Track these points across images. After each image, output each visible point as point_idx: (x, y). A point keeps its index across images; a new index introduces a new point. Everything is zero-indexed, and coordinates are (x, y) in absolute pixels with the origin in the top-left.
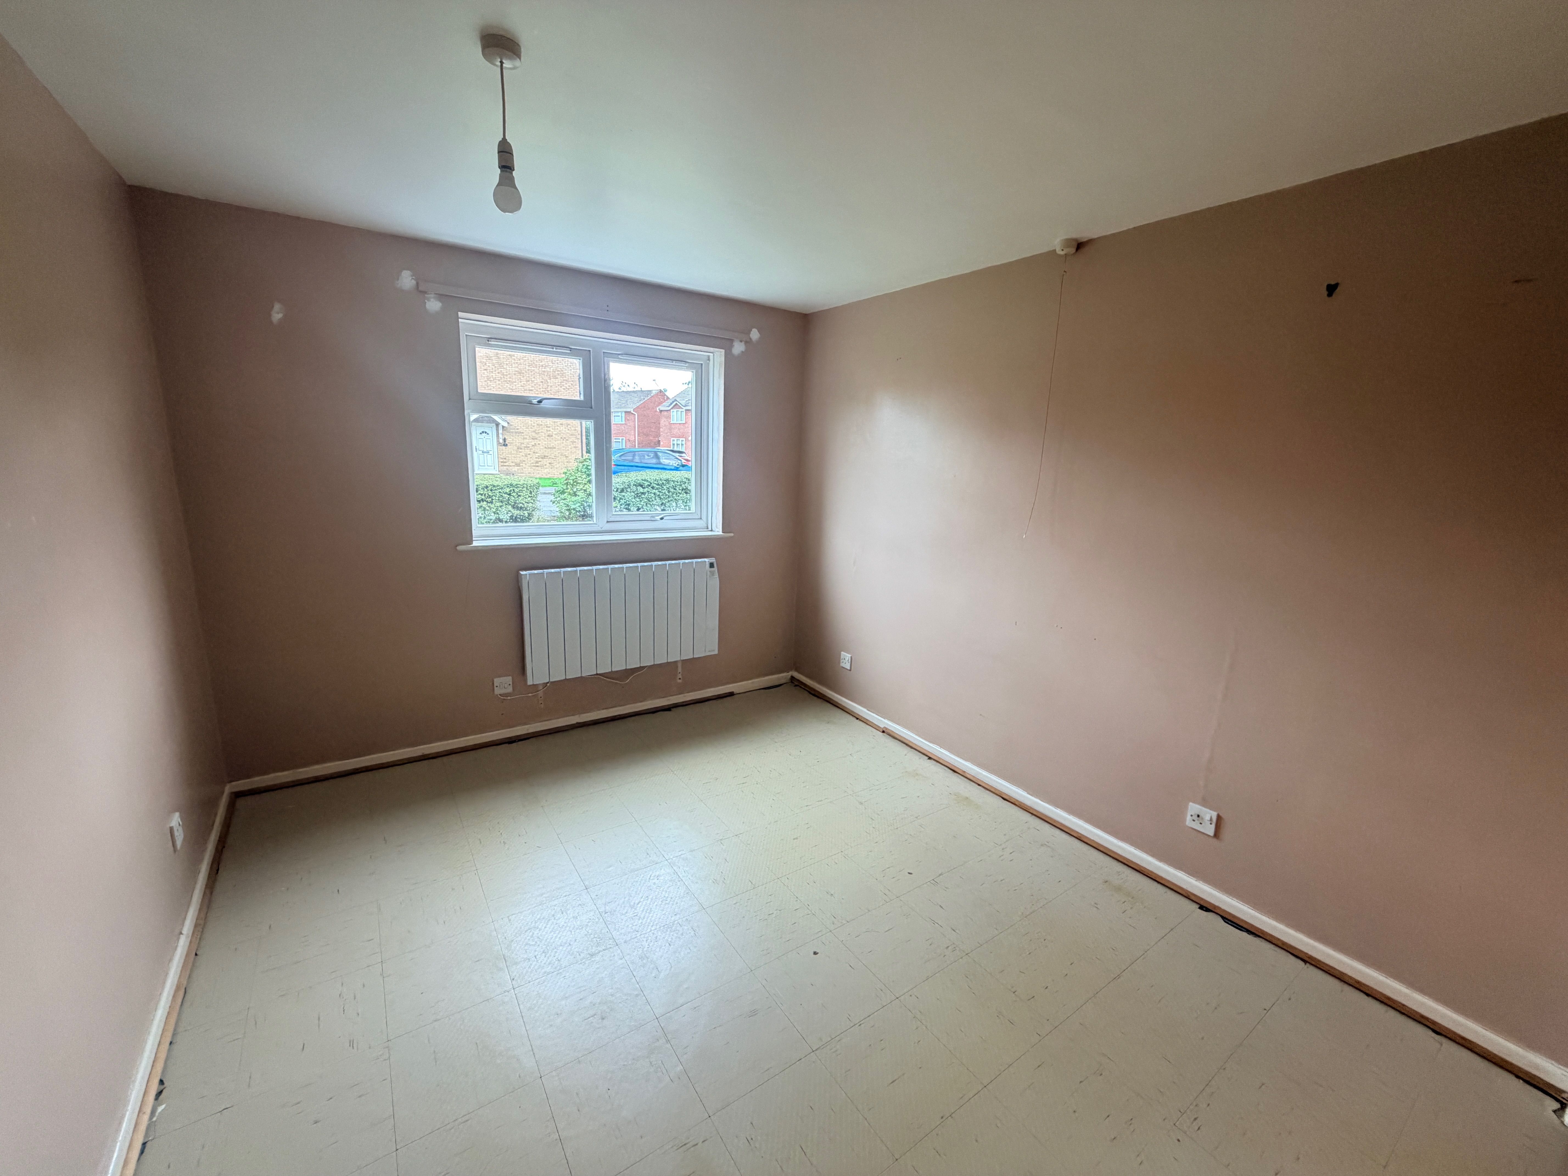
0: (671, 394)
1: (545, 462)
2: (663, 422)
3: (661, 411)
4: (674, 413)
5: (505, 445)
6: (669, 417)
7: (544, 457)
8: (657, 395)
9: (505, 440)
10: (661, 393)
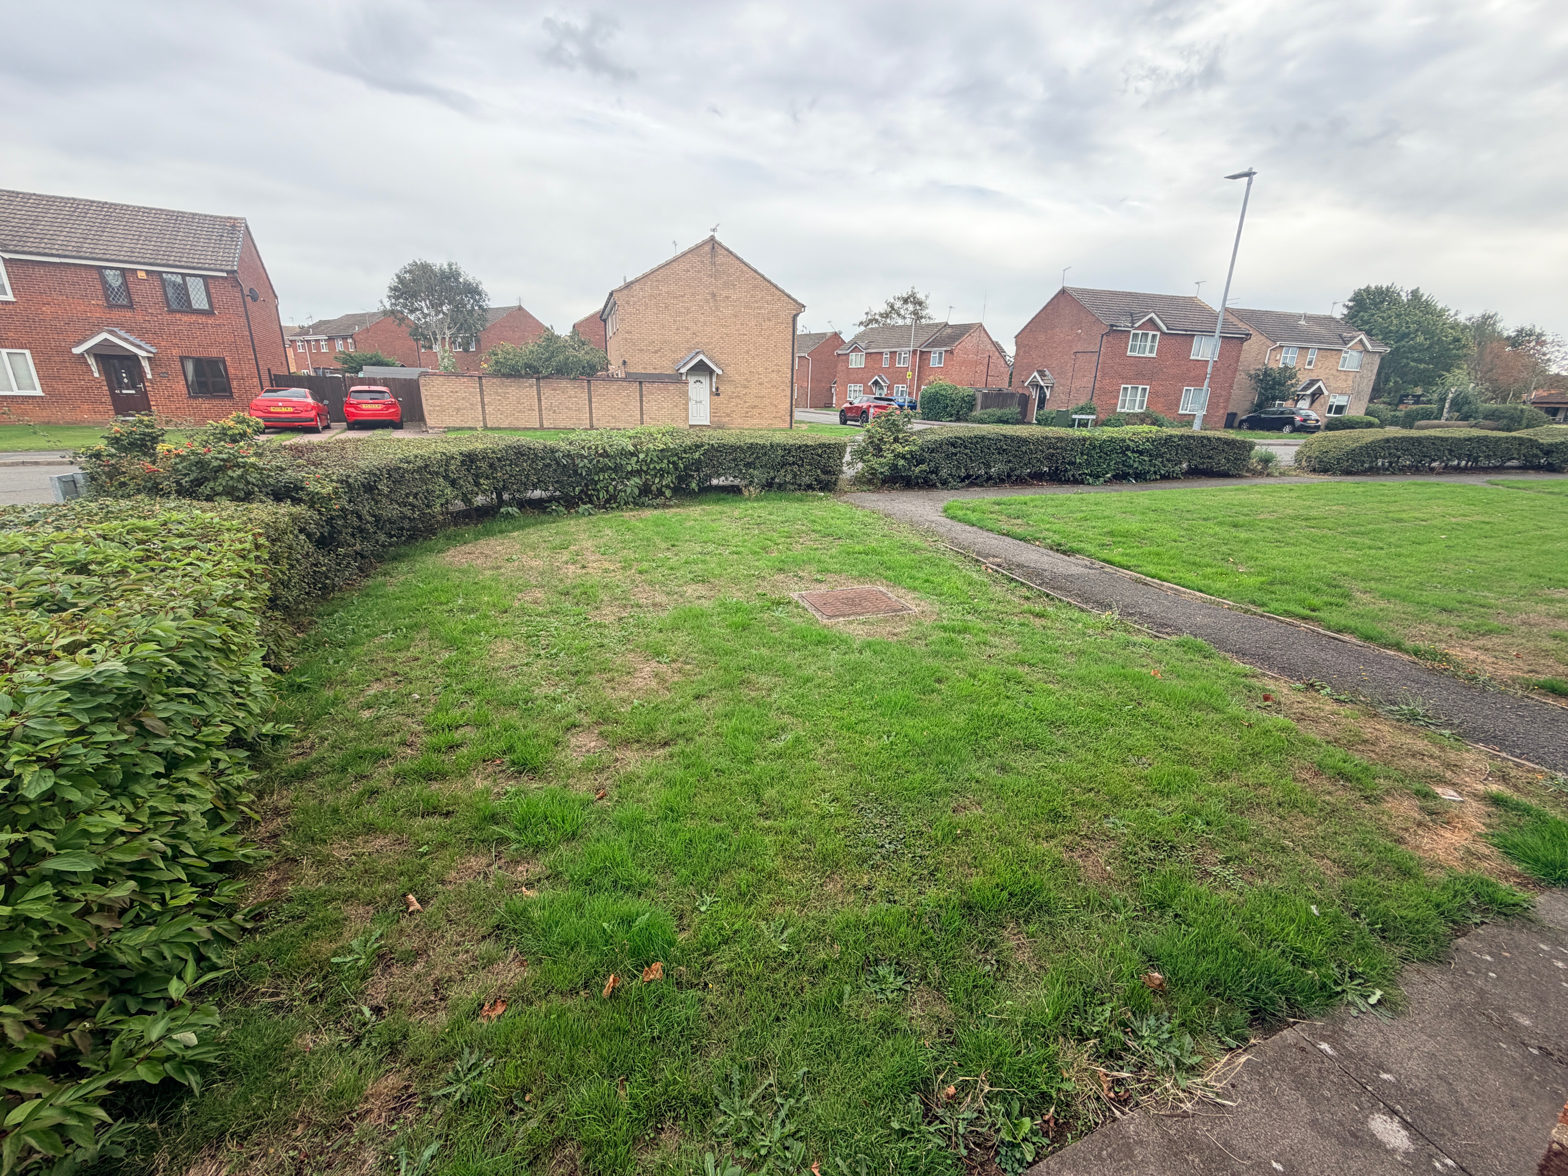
0: (847, 337)
1: (755, 412)
2: (840, 367)
3: (839, 355)
4: (853, 356)
5: (718, 395)
6: (847, 361)
7: (755, 407)
8: (831, 337)
9: (717, 389)
10: (836, 335)
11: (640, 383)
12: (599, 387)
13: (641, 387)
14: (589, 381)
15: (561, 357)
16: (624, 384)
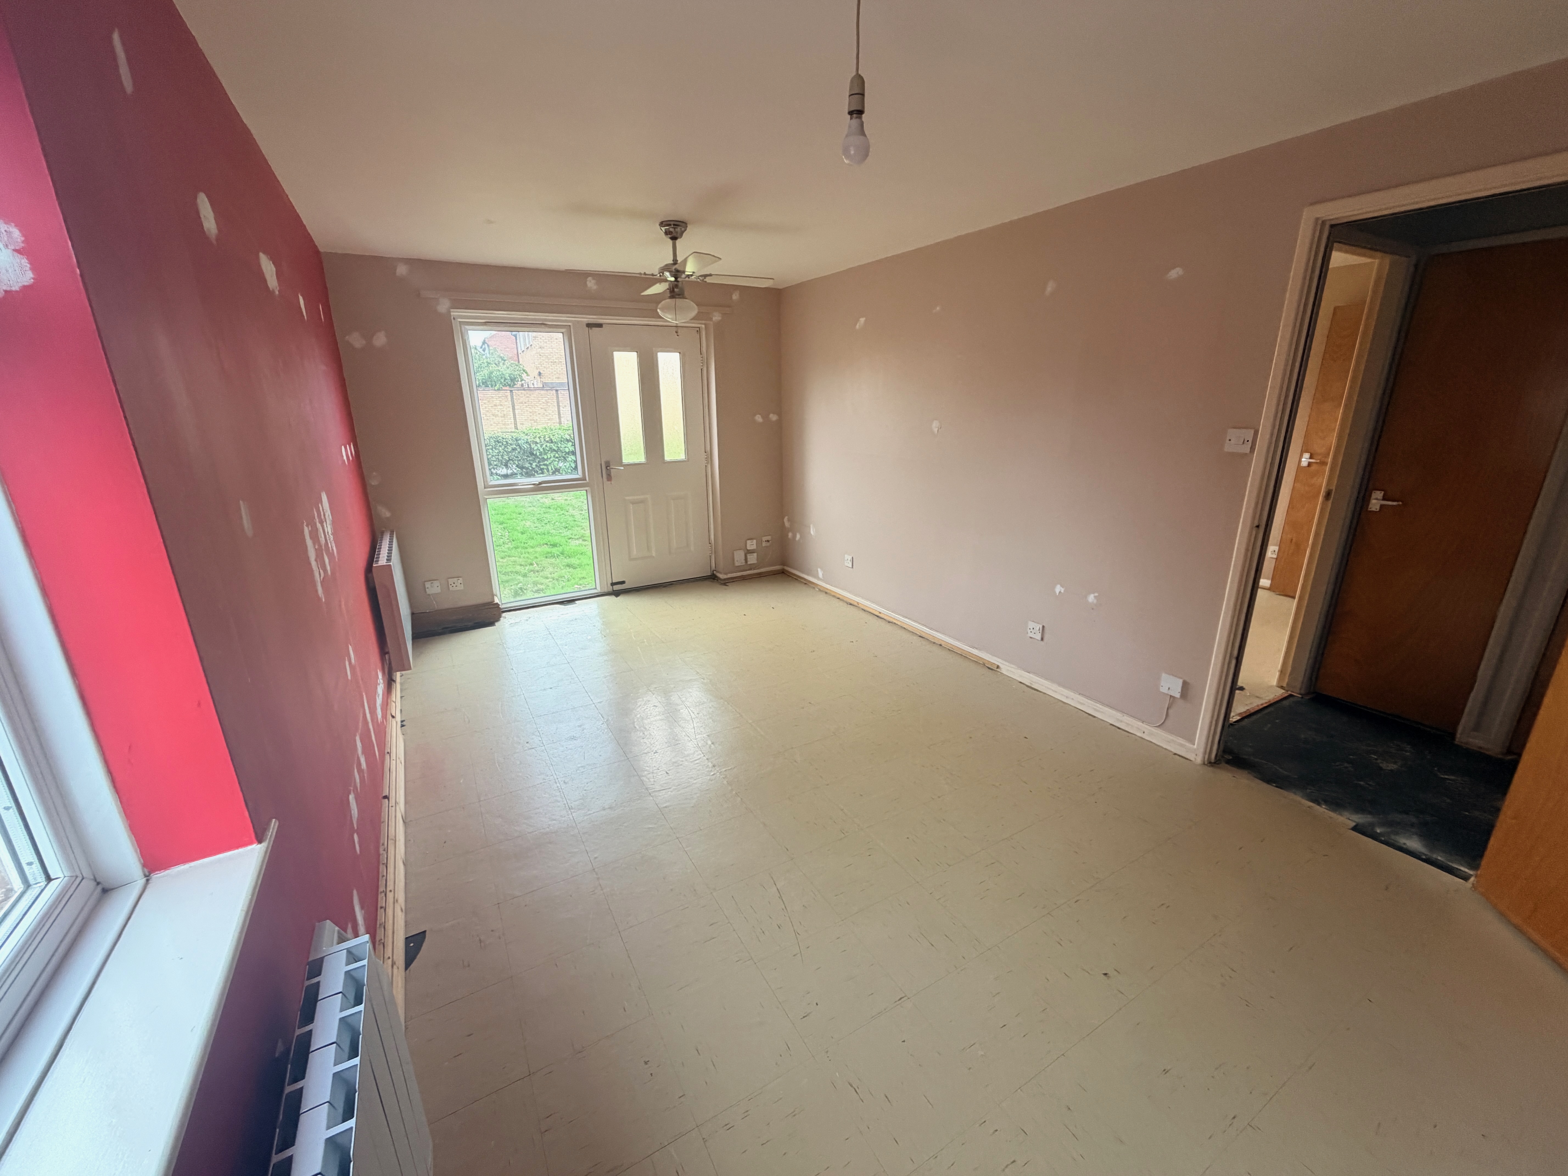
11: (557, 391)
12: (520, 396)
13: (557, 394)
14: (511, 391)
15: (486, 372)
16: (543, 392)
